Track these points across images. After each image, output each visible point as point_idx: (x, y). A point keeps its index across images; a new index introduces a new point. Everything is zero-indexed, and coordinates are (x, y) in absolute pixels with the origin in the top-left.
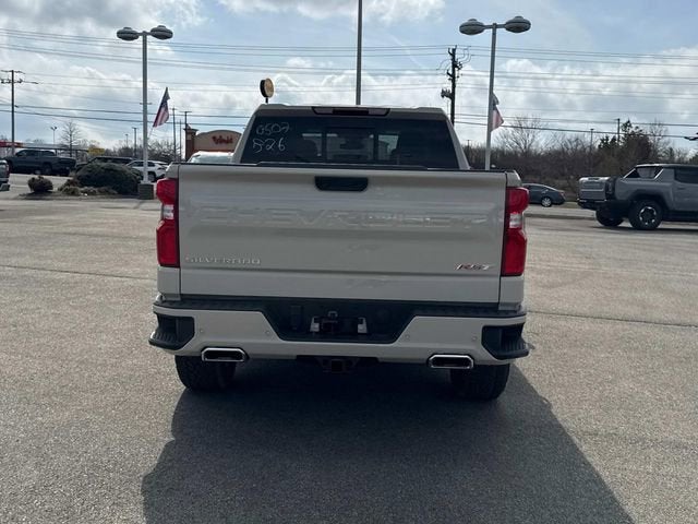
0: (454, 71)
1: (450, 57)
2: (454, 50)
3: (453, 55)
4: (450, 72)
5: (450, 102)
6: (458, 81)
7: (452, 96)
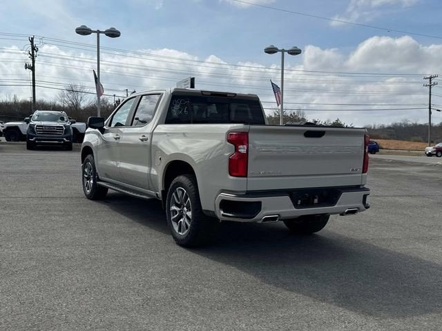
0: (33, 52)
1: (30, 43)
2: (32, 39)
3: (32, 41)
4: (31, 53)
5: (31, 72)
6: (36, 59)
7: (33, 68)
